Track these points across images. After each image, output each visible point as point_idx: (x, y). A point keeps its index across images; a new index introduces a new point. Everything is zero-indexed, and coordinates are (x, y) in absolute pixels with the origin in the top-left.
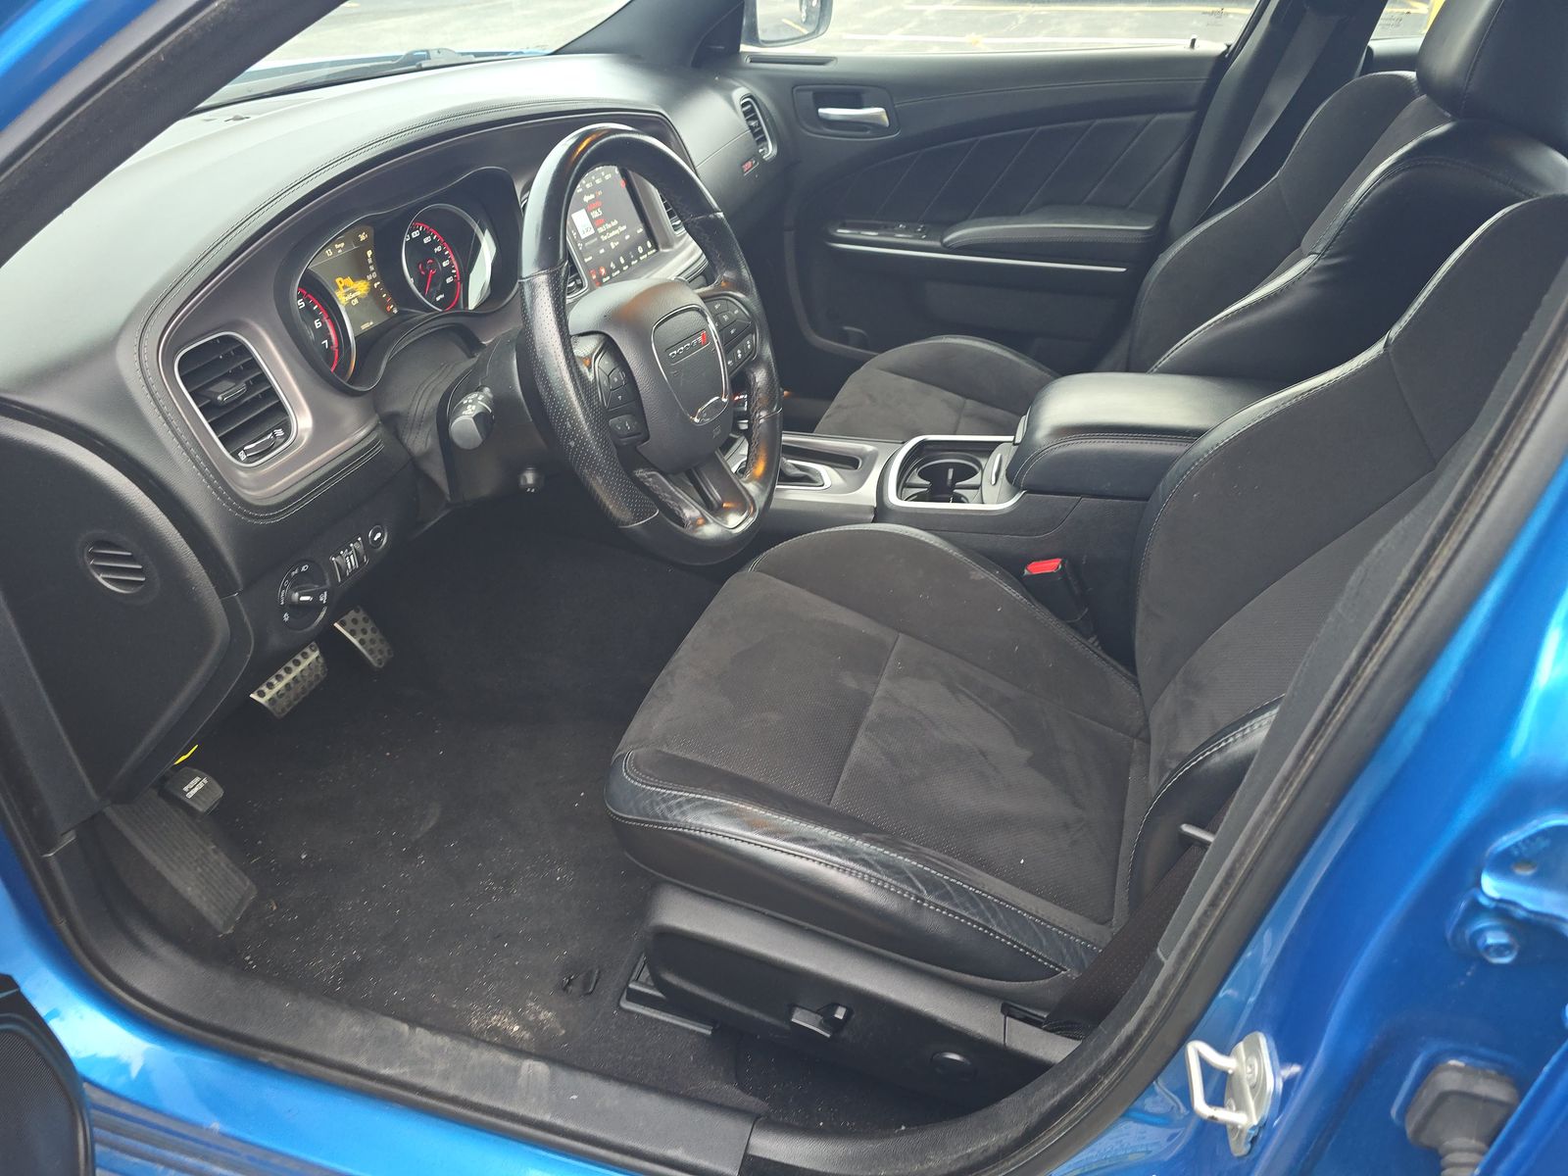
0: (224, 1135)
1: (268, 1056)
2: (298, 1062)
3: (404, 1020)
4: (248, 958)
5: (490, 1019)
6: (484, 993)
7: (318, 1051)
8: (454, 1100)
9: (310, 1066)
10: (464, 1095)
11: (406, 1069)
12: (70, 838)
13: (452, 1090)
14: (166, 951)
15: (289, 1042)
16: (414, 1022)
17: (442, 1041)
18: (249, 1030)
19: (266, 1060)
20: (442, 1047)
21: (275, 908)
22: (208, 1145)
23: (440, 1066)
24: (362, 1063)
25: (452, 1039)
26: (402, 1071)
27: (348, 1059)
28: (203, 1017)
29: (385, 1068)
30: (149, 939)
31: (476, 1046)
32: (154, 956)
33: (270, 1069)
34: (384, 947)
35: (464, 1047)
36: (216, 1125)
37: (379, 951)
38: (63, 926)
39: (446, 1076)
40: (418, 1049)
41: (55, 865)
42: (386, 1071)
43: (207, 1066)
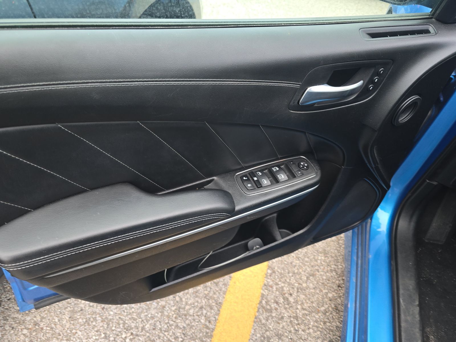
0: (369, 259)
1: (393, 263)
2: (395, 272)
3: (420, 302)
4: (420, 249)
5: (431, 335)
6: (440, 331)
7: (400, 277)
8: (400, 326)
9: (395, 276)
10: (403, 329)
11: (404, 307)
12: (435, 183)
13: (403, 324)
14: (413, 224)
15: (400, 268)
16: (420, 305)
17: (417, 317)
18: (399, 255)
19: (392, 263)
20: (415, 318)
21: (439, 251)
22: (365, 257)
23: (409, 318)
24: (401, 291)
25: (419, 321)
26: (403, 306)
27: (401, 287)
28: (398, 241)
29: (402, 300)
30: (414, 219)
31: (420, 330)
32: (410, 221)
33: (390, 265)
34: (442, 290)
35: (418, 326)
36: (371, 256)
37: (439, 289)
38: (409, 195)
39: (406, 321)
40: (412, 309)
41: (425, 183)
42: (401, 301)
43: (385, 248)
